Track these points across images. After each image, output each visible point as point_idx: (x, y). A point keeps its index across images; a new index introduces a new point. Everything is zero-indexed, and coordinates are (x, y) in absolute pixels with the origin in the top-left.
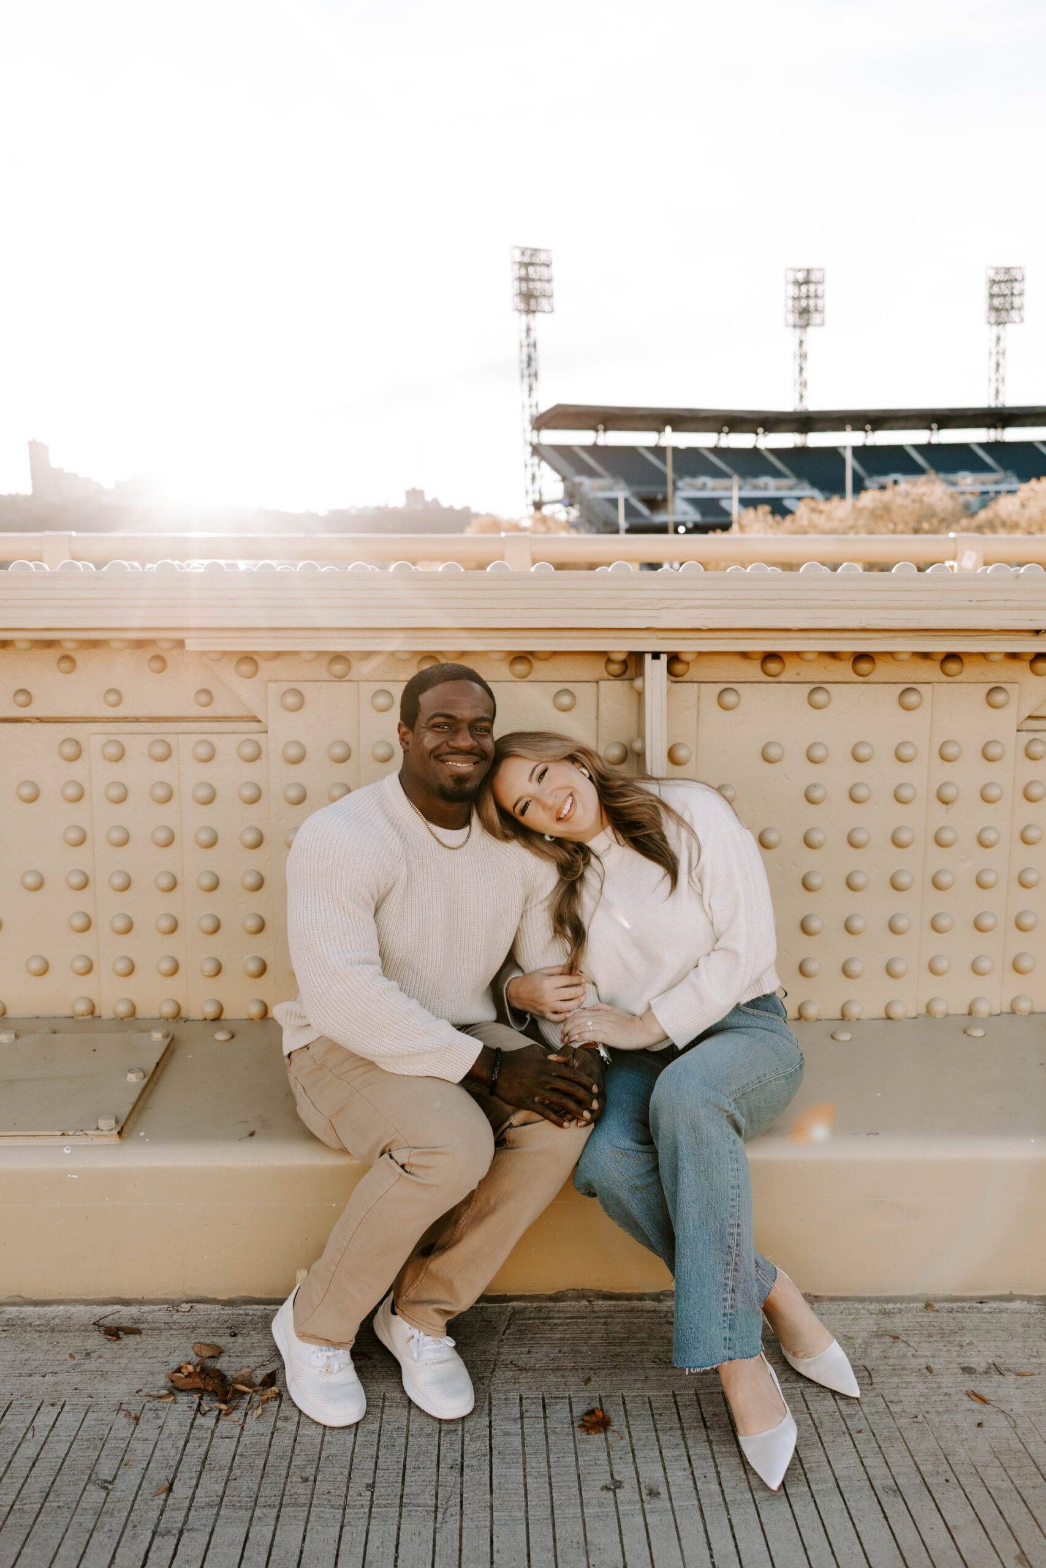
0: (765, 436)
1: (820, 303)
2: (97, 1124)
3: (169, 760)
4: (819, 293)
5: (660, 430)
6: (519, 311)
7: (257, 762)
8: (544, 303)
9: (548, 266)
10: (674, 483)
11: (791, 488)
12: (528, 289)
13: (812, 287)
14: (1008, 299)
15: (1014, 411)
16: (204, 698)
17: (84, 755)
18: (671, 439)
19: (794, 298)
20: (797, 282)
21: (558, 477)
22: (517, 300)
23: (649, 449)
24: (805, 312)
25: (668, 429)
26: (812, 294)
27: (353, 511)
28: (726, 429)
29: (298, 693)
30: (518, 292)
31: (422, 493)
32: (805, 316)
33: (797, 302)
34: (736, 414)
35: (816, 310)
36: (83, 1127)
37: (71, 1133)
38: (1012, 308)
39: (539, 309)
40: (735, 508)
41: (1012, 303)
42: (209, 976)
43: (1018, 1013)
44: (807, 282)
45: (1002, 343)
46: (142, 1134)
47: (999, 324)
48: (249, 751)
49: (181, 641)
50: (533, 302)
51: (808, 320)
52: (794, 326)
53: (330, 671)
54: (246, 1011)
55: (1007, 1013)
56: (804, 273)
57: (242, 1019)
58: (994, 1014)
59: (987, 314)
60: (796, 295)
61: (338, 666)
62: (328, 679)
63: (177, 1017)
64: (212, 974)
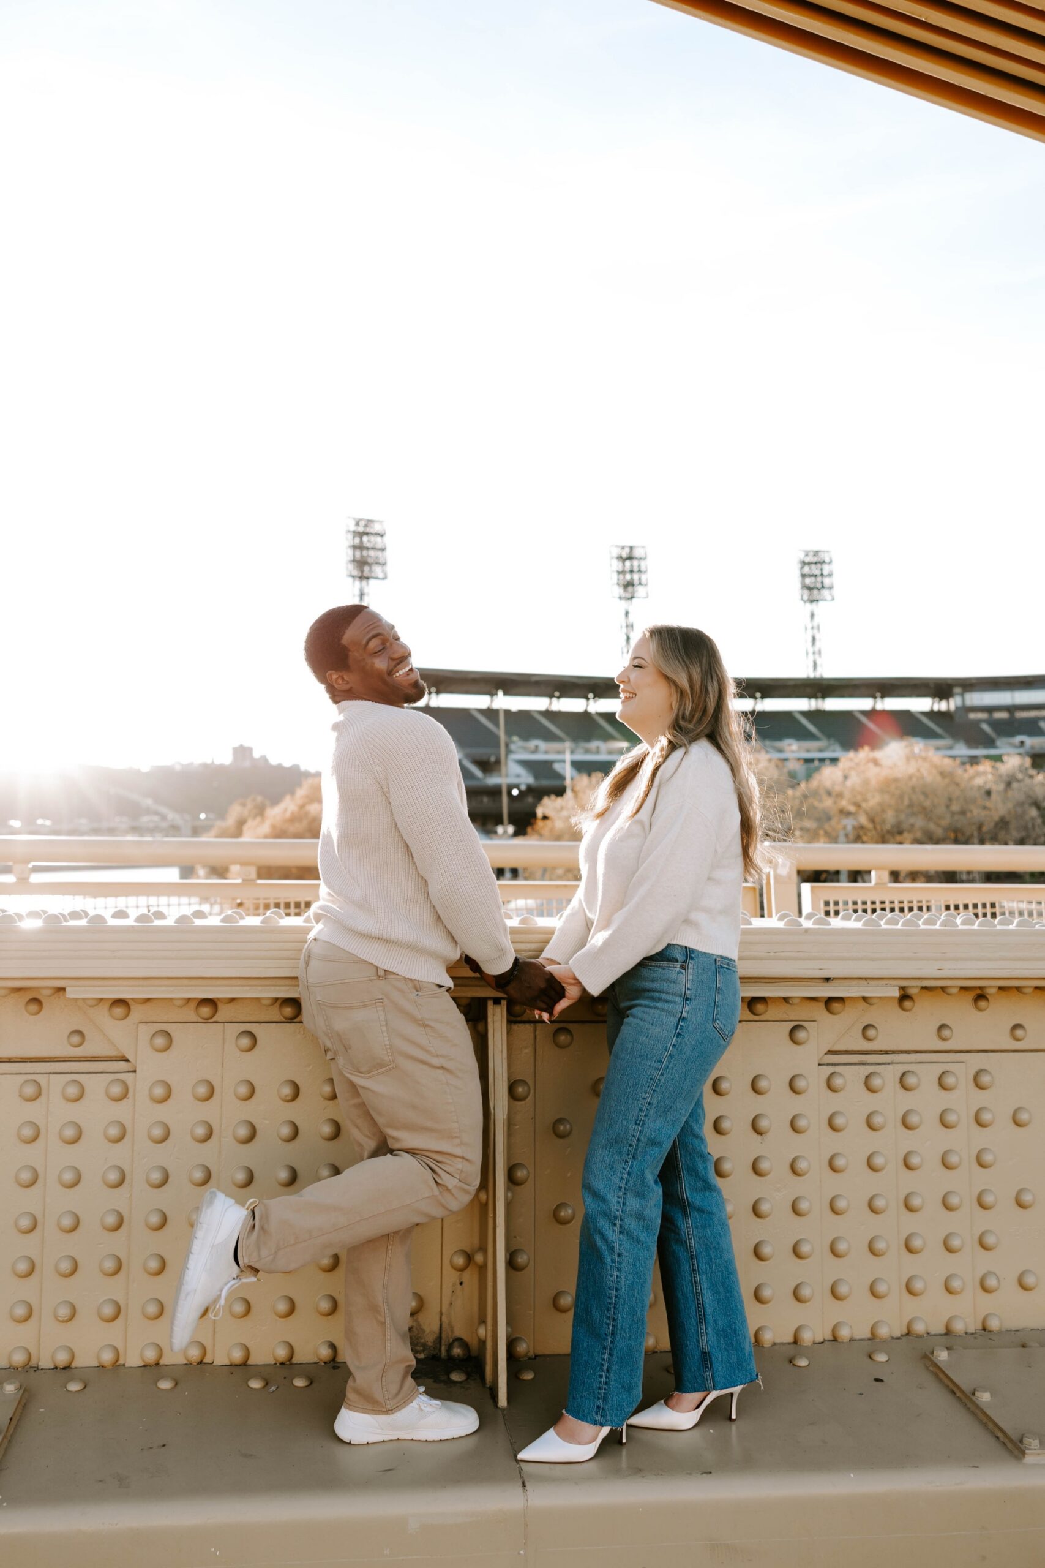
0: (595, 702)
1: (644, 577)
3: (38, 1100)
4: (643, 568)
5: (492, 694)
6: (353, 577)
7: (124, 1101)
8: (378, 570)
9: (382, 536)
10: (507, 745)
12: (362, 556)
13: (635, 563)
14: (819, 579)
15: (832, 682)
16: (76, 1039)
18: (503, 702)
19: (619, 573)
20: (621, 557)
22: (351, 566)
23: (481, 711)
24: (629, 585)
25: (500, 693)
26: (636, 569)
27: (178, 768)
28: (557, 694)
29: (168, 1035)
30: (352, 558)
31: (250, 750)
32: (630, 589)
33: (621, 576)
34: (565, 679)
35: (640, 584)
38: (823, 587)
39: (373, 575)
40: (568, 771)
41: (822, 583)
42: (63, 1322)
43: (839, 1340)
44: (630, 558)
45: (816, 618)
47: (812, 601)
48: (116, 1090)
49: (63, 989)
50: (366, 568)
51: (633, 592)
52: (620, 598)
53: (198, 1014)
54: (98, 1357)
55: (829, 1341)
56: (627, 550)
57: (95, 1367)
58: (817, 1342)
59: (800, 591)
60: (621, 569)
61: (206, 1011)
62: (196, 1021)
63: (27, 1366)
64: (66, 1319)
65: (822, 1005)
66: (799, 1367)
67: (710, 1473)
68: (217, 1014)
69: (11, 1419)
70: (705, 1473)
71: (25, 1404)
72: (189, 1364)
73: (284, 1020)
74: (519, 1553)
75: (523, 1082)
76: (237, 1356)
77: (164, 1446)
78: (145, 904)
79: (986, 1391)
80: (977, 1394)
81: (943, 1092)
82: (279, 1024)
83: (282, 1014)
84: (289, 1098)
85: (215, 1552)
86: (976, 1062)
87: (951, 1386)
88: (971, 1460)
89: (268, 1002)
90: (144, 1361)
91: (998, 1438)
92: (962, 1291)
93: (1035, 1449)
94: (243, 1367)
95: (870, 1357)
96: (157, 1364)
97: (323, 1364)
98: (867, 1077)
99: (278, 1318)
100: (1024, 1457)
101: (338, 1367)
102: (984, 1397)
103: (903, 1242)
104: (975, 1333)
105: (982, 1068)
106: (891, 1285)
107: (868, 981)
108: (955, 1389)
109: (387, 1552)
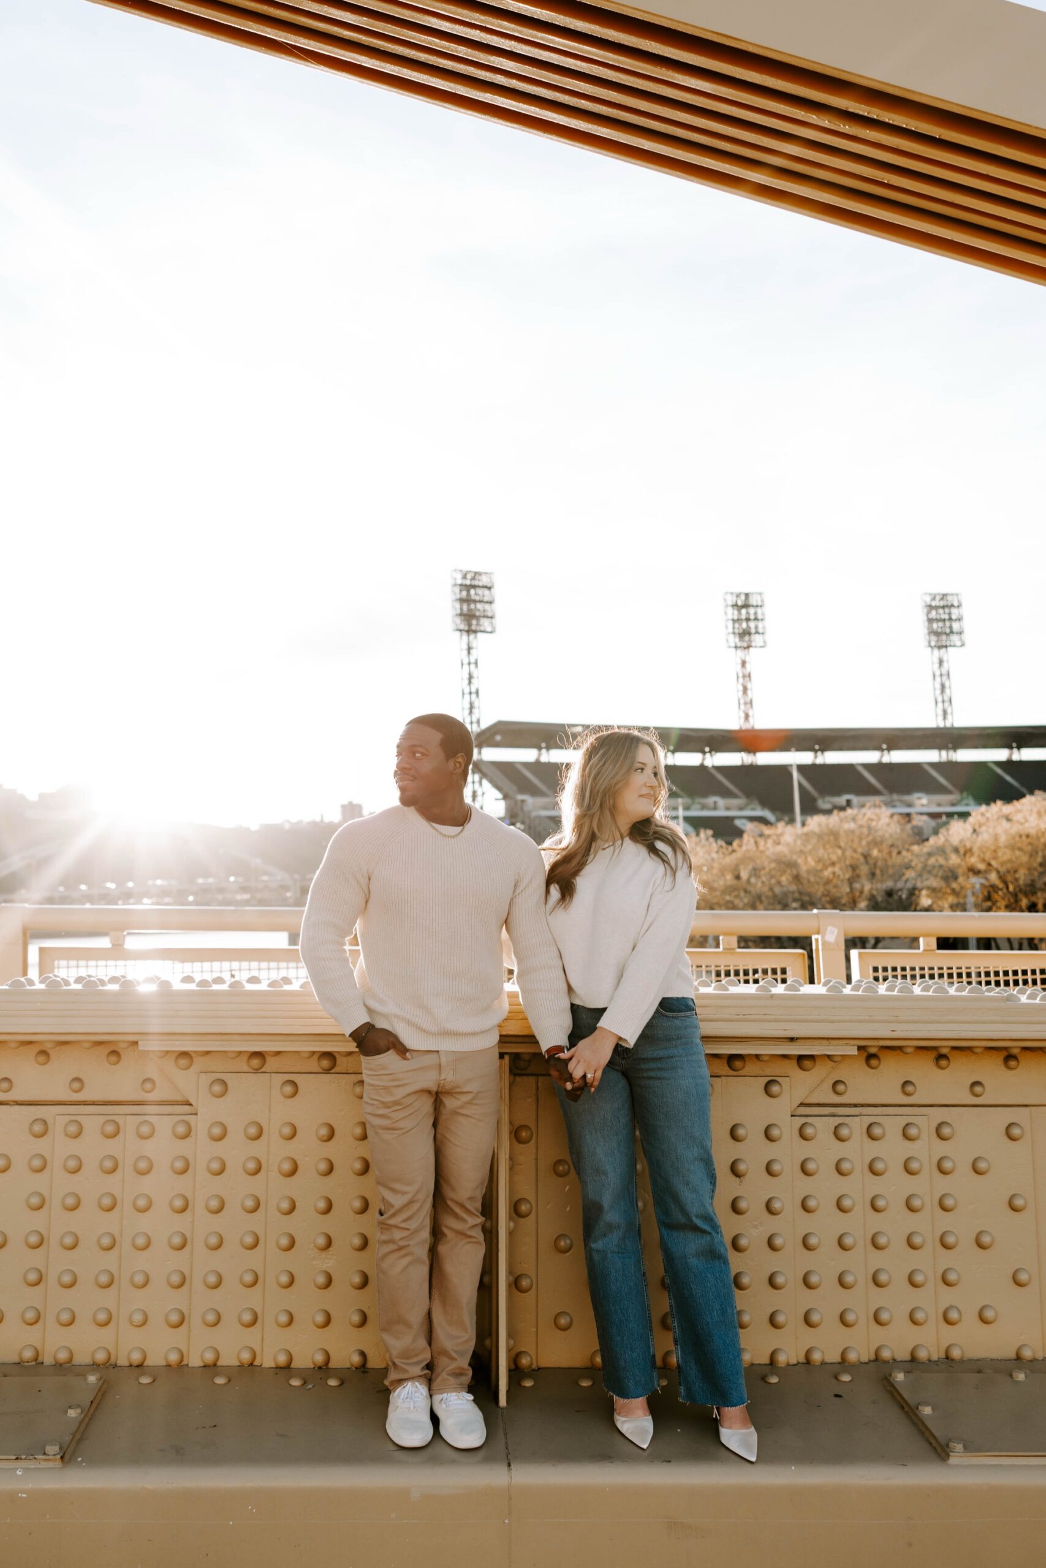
0: (712, 755)
1: (761, 626)
2: (44, 1449)
3: (117, 1138)
4: (760, 616)
6: (460, 631)
7: (187, 1140)
8: (485, 624)
9: (489, 588)
11: (741, 809)
13: (752, 611)
14: (948, 624)
15: (964, 732)
17: (50, 1132)
19: (734, 621)
20: (736, 605)
21: (499, 795)
22: (458, 620)
24: (745, 634)
26: (752, 617)
27: (287, 826)
28: (672, 747)
31: (359, 807)
32: (747, 638)
33: (737, 625)
35: (757, 632)
36: (32, 1451)
37: (23, 1457)
38: (952, 632)
41: (951, 627)
43: (812, 1363)
44: (746, 606)
45: (945, 665)
46: (80, 1459)
47: (940, 647)
48: (181, 1129)
49: (136, 1043)
50: (474, 622)
51: (750, 641)
52: (736, 647)
53: (249, 1066)
54: (166, 1359)
55: (803, 1363)
56: (743, 597)
57: (163, 1366)
58: (791, 1364)
59: (927, 637)
60: (736, 618)
61: (256, 1062)
62: (247, 1071)
63: (108, 1364)
64: (139, 1324)
65: (794, 1062)
66: (770, 1383)
67: (670, 1461)
68: (267, 1065)
69: (92, 1402)
70: (666, 1461)
71: (104, 1392)
72: (241, 1366)
73: (321, 1071)
74: (504, 1522)
75: (526, 1127)
76: (282, 1359)
77: (215, 1426)
78: (228, 969)
79: (928, 1406)
80: (920, 1408)
81: (907, 1142)
82: (317, 1075)
83: (319, 1066)
84: (325, 1138)
85: (252, 1509)
86: (938, 1115)
87: (902, 1402)
88: (901, 1460)
89: (306, 1055)
90: (204, 1362)
91: (931, 1444)
92: (925, 1322)
93: (959, 1452)
94: (286, 1369)
95: (836, 1378)
96: (215, 1365)
97: (354, 1369)
98: (836, 1128)
99: (316, 1328)
100: (949, 1458)
101: (367, 1372)
102: (927, 1410)
103: (870, 1277)
104: (938, 1361)
105: (944, 1120)
106: (860, 1315)
107: (830, 1041)
108: (904, 1405)
109: (393, 1516)
